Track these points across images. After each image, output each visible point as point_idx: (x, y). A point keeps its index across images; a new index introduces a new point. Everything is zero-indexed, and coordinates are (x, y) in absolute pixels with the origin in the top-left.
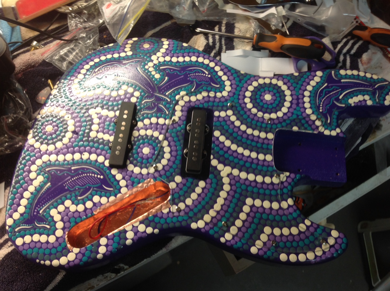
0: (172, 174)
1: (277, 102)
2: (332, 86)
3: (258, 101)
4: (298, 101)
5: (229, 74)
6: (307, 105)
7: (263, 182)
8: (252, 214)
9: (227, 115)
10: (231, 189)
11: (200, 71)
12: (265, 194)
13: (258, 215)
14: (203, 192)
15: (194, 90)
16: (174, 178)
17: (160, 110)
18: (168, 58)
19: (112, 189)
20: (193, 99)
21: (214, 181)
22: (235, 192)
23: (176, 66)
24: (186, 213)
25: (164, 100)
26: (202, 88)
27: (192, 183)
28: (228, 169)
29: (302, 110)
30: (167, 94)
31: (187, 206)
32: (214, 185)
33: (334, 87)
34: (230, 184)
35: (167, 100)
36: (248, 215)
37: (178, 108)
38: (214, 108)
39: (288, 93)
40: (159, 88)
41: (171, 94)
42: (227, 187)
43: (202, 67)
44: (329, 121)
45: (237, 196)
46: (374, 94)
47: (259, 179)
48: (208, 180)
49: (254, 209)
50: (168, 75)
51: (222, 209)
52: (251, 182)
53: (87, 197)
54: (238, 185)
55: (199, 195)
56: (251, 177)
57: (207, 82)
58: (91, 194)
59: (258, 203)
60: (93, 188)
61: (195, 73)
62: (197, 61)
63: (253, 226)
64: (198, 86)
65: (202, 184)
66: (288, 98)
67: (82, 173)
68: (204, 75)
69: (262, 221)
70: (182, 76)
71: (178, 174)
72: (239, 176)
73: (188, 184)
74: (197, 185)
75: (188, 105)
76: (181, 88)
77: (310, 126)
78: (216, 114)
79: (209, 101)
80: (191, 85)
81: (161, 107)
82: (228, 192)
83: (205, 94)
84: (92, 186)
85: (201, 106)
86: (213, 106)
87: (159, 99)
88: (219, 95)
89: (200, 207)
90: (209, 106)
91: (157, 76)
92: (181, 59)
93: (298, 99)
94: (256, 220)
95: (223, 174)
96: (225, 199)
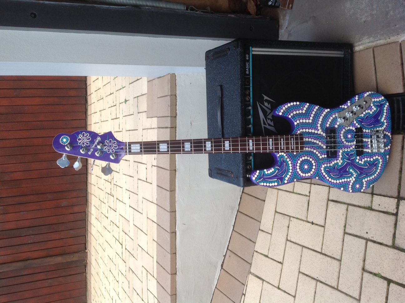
0: (339, 128)
1: (302, 165)
3: (310, 165)
4: (294, 167)
5: (323, 176)
6: (290, 165)
8: (309, 116)
9: (322, 156)
10: (317, 125)
11: (335, 176)
12: (305, 125)
13: (307, 116)
14: (327, 123)
15: (336, 166)
16: (338, 126)
17: (348, 154)
18: (348, 180)
19: (358, 120)
20: (336, 162)
21: (323, 127)
23: (345, 177)
24: (331, 114)
25: (347, 160)
27: (331, 125)
28: (319, 132)
29: (292, 163)
30: (346, 162)
31: (332, 116)
32: (323, 125)
33: (280, 176)
34: (318, 127)
35: (345, 159)
36: (311, 116)
37: (341, 156)
38: (326, 158)
39: (298, 170)
40: (349, 165)
41: (345, 163)
42: (319, 125)
43: (334, 178)
44: (282, 159)
45: (315, 123)
46: (263, 175)
47: (307, 130)
48: (325, 127)
49: (308, 118)
50: (347, 172)
51: (320, 117)
52: (310, 129)
54: (315, 127)
55: (328, 121)
56: (310, 131)
57: (331, 171)
58: (365, 117)
59: (307, 121)
60: (364, 119)
61: (336, 174)
62: (336, 181)
63: (308, 112)
64: (334, 168)
65: (328, 126)
66: (298, 167)
68: (333, 174)
69: (305, 114)
70: (341, 172)
71: (337, 128)
72: (315, 131)
73: (332, 125)
75: (337, 158)
76: (341, 166)
77: (289, 156)
78: (326, 156)
79: (330, 161)
80: (338, 168)
81: (347, 156)
82: (318, 123)
83: (331, 165)
85: (332, 159)
86: (327, 159)
87: (349, 159)
88: (326, 165)
89: (328, 117)
90: (329, 159)
91: (351, 170)
92: (343, 180)
93: (294, 168)
94: (308, 114)
95: (320, 130)
96: (319, 121)
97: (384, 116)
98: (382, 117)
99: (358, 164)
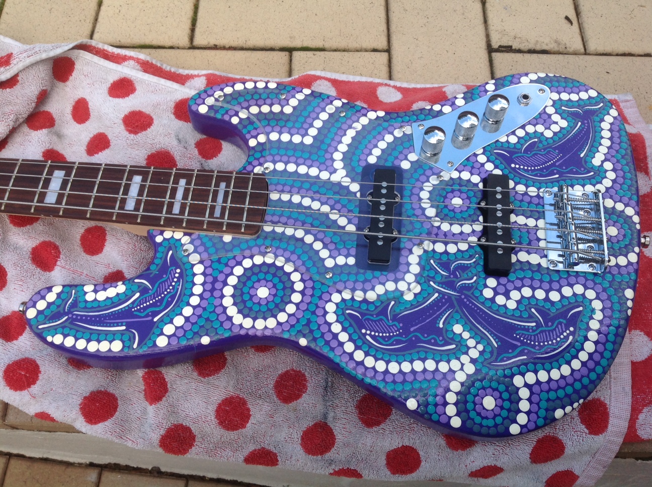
0: (415, 171)
1: (249, 284)
2: (147, 316)
3: (280, 286)
4: (213, 287)
5: (328, 337)
7: (286, 163)
8: (305, 126)
9: (334, 258)
10: (332, 154)
11: (381, 340)
12: (287, 149)
13: (298, 125)
14: (371, 150)
15: (390, 303)
16: (411, 166)
17: (445, 266)
18: (443, 367)
19: (495, 151)
20: (390, 286)
21: (354, 164)
22: (326, 151)
23: (427, 351)
24: (391, 125)
25: (439, 284)
26: (376, 307)
27: (386, 160)
28: (335, 178)
29: (209, 271)
30: (436, 295)
31: (392, 133)
32: (355, 158)
33: (143, 314)
34: (334, 160)
35: (434, 283)
36: (311, 126)
37: (415, 269)
38: (355, 270)
39: (228, 302)
40: (452, 306)
41: (430, 295)
42: (338, 156)
43: (377, 349)
44: (171, 252)
45: (324, 147)
47: (291, 168)
48: (363, 164)
49: (303, 132)
50: (439, 332)
51: (345, 131)
52: (304, 164)
53: (526, 141)
54: (322, 160)
55: (376, 146)
56: (303, 170)
57: (368, 320)
58: (522, 145)
59: (297, 139)
60: (521, 153)
61: (390, 337)
62: (388, 362)
63: (305, 114)
64: (384, 312)
65: (372, 160)
66: (228, 291)
67: (541, 170)
68: (373, 333)
70: (412, 329)
71: (406, 170)
72: (320, 171)
73: (391, 159)
74: (378, 157)
75: (399, 275)
76: (413, 306)
77: (203, 244)
78: (351, 261)
79: (366, 281)
80: (398, 311)
81: (443, 271)
82: (337, 150)
83: (371, 296)
84: (522, 155)
85: (377, 273)
86: (356, 274)
87: (450, 285)
89: (374, 133)
90: (364, 274)
91: (458, 329)
93: (213, 290)
94: (301, 119)
95: (343, 173)
96: (340, 142)
97: (603, 150)
98: (594, 150)
99: (490, 308)
